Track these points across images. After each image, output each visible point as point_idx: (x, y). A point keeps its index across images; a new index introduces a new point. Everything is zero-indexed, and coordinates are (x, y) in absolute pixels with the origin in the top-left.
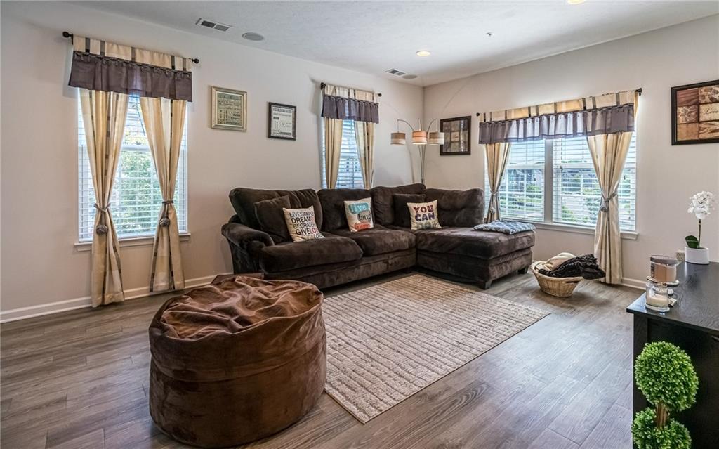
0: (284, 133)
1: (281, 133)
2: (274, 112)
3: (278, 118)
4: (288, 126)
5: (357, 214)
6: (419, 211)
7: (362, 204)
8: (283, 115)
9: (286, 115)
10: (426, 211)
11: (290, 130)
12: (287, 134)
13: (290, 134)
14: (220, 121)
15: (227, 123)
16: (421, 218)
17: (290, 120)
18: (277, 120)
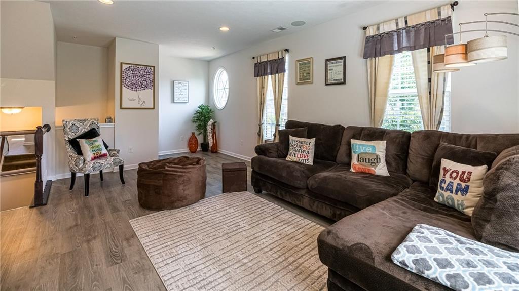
0: (337, 80)
1: (334, 80)
2: (329, 65)
3: (332, 69)
4: (339, 74)
5: (357, 155)
6: (448, 174)
7: (370, 146)
8: (336, 66)
9: (338, 66)
10: (456, 178)
11: (341, 77)
12: (338, 80)
13: (341, 79)
14: (300, 80)
15: (304, 80)
16: (445, 186)
17: (341, 68)
18: (331, 71)
